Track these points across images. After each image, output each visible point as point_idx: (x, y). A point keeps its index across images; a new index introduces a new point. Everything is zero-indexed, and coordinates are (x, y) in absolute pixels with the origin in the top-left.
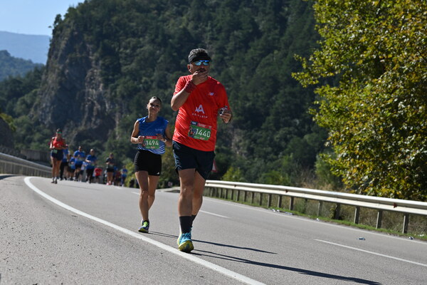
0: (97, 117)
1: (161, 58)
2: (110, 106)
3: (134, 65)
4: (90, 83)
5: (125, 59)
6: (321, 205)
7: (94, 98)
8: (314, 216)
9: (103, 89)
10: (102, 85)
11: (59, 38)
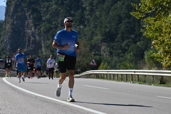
0: (33, 43)
1: (61, 11)
2: (38, 38)
3: (48, 16)
4: (27, 27)
5: (44, 13)
6: (153, 78)
7: (30, 34)
8: (150, 84)
9: (34, 29)
10: (33, 27)
11: (10, 6)
